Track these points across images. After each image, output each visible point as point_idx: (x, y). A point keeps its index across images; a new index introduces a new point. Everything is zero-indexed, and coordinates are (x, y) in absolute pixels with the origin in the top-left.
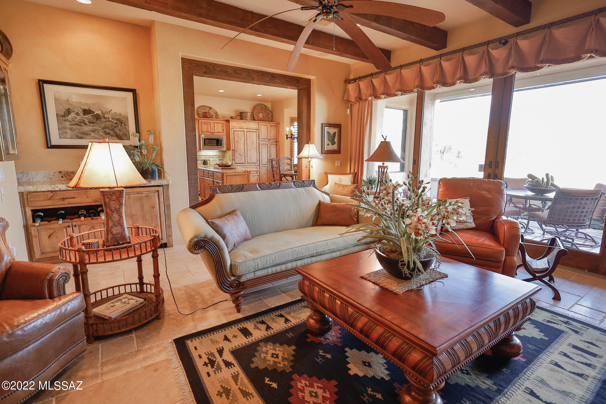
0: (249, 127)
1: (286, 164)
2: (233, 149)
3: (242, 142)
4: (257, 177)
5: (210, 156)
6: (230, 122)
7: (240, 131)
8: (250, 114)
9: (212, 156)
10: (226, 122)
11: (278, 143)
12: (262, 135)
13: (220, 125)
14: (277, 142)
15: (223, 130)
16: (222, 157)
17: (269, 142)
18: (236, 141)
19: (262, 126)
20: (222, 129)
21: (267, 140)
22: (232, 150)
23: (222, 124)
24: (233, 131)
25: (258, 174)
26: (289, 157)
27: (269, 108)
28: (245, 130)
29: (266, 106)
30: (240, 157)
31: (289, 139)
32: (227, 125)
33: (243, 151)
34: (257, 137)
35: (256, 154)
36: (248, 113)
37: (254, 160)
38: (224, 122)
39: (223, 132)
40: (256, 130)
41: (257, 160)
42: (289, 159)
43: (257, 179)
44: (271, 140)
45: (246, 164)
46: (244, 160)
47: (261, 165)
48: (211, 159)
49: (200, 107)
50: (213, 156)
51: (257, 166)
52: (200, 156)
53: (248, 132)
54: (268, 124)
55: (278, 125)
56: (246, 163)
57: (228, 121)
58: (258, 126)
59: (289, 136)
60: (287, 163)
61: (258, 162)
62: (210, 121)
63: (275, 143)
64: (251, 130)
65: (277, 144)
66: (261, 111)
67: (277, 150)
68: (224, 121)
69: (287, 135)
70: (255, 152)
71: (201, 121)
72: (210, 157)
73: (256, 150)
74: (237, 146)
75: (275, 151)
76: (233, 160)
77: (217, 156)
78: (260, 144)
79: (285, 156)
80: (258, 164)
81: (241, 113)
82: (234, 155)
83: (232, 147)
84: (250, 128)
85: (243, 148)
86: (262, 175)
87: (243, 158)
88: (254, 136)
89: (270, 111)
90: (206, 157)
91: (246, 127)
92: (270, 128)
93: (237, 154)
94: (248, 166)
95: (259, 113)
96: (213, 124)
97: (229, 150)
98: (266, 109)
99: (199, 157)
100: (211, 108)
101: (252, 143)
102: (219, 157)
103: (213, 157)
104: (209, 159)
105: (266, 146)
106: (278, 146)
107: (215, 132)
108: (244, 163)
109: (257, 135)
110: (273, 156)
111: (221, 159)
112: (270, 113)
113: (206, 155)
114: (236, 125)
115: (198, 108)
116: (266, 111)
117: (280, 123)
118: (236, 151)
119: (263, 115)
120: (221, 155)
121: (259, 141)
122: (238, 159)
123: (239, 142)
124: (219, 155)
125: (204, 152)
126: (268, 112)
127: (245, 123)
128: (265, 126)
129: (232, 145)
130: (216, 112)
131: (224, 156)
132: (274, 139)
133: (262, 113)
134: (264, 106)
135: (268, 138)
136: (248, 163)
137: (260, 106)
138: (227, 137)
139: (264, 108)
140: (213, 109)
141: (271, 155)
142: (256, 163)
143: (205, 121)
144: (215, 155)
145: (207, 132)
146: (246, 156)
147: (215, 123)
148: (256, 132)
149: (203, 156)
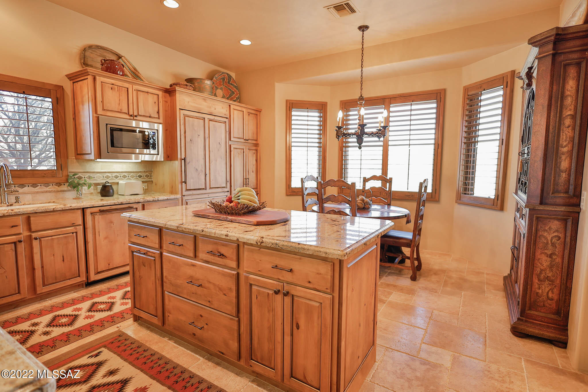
0: (212, 110)
2: (183, 156)
3: (200, 142)
5: (118, 175)
6: (176, 95)
7: (197, 118)
9: (122, 175)
10: (165, 93)
12: (236, 129)
13: (151, 99)
14: (256, 145)
15: (158, 112)
16: (147, 176)
17: (246, 144)
18: (188, 140)
19: (235, 111)
20: (157, 110)
21: (243, 140)
22: (181, 159)
23: (156, 97)
24: (182, 116)
27: (235, 82)
28: (207, 117)
29: (230, 77)
30: (195, 175)
32: (166, 102)
33: (202, 162)
34: (227, 133)
35: (225, 170)
37: (221, 180)
38: (161, 93)
39: (157, 116)
40: (225, 120)
41: (227, 182)
44: (249, 141)
45: (208, 191)
46: (204, 181)
47: (232, 192)
48: (121, 182)
49: (90, 47)
50: (125, 175)
51: (226, 193)
52: (91, 175)
53: (211, 120)
54: (244, 110)
55: (258, 113)
56: (208, 187)
57: (170, 92)
58: (228, 112)
61: (229, 185)
62: (126, 85)
63: (254, 148)
64: (216, 118)
65: (257, 150)
67: (257, 161)
68: (160, 90)
71: (103, 79)
72: (116, 177)
73: (224, 162)
74: (191, 150)
75: (255, 162)
76: (182, 182)
77: (134, 174)
78: (232, 149)
80: (228, 189)
82: (184, 171)
83: (181, 153)
84: (215, 112)
85: (203, 156)
87: (203, 177)
88: (221, 131)
89: (236, 87)
90: (108, 177)
91: (207, 111)
92: (247, 116)
93: (191, 170)
94: (210, 195)
96: (135, 92)
97: (171, 160)
99: (90, 178)
100: (120, 57)
101: (219, 146)
102: (140, 176)
104: (116, 181)
105: (241, 152)
106: (258, 154)
107: (141, 116)
108: (204, 189)
109: (227, 130)
110: (252, 172)
111: (146, 180)
112: (236, 91)
113: (106, 172)
114: (188, 102)
115: (85, 50)
116: (229, 86)
117: (262, 110)
118: (189, 162)
119: (223, 94)
120: (144, 172)
121: (230, 143)
122: (192, 180)
123: (194, 143)
124: (141, 172)
125: (100, 164)
126: (232, 88)
127: (206, 102)
128: (240, 112)
129: (181, 148)
130: (133, 69)
131: (150, 174)
132: (253, 140)
133: (221, 89)
134: (228, 77)
135: (245, 138)
136: (210, 188)
137: (222, 74)
138: (167, 130)
139: (226, 80)
140: (126, 59)
141: (248, 172)
142: (225, 187)
143: (113, 83)
144: (129, 172)
145: (120, 111)
146: (207, 172)
147: (141, 93)
148: (226, 122)
149: (98, 174)
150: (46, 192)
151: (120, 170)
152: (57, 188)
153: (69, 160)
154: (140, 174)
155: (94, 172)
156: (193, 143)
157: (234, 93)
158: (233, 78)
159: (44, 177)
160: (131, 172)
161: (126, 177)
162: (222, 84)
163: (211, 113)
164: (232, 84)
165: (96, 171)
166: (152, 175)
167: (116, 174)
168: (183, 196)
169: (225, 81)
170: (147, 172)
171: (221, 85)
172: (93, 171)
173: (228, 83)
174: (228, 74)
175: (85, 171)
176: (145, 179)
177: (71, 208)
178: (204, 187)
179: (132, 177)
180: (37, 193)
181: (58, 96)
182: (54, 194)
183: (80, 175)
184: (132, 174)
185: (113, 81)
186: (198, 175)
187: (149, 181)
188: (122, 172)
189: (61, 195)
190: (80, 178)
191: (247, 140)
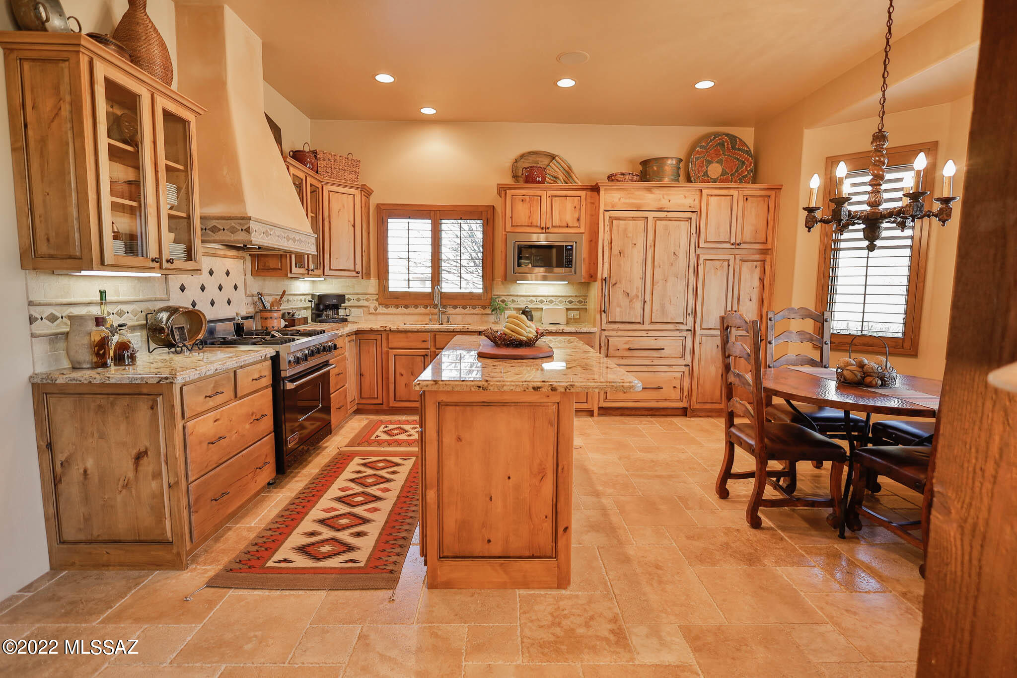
0: (664, 203)
1: (795, 338)
2: (606, 275)
3: (636, 255)
4: (683, 369)
5: (542, 299)
6: (602, 192)
7: (634, 219)
8: (674, 162)
9: (546, 299)
10: (589, 193)
11: (768, 258)
12: (712, 230)
13: (569, 204)
14: (765, 252)
15: (578, 220)
16: (580, 302)
17: (737, 252)
18: (615, 251)
19: (712, 199)
20: (577, 215)
21: (729, 246)
22: (603, 281)
23: (576, 200)
24: (607, 219)
25: (688, 361)
26: (811, 307)
27: (745, 144)
28: (651, 215)
29: (733, 138)
30: (624, 302)
31: (818, 227)
32: (590, 203)
33: (638, 283)
34: (693, 237)
35: (683, 296)
36: (669, 162)
37: (675, 312)
38: (583, 194)
39: (577, 224)
40: (688, 215)
41: (687, 314)
42: (810, 315)
43: (682, 379)
44: (742, 246)
45: (647, 326)
46: (640, 311)
47: (699, 332)
48: (545, 308)
49: (523, 155)
50: (551, 299)
51: (685, 334)
52: (515, 299)
53: (660, 219)
54: (735, 193)
55: (773, 193)
56: (647, 320)
57: (595, 189)
58: (697, 202)
59: (818, 215)
60: (801, 333)
61: (690, 319)
62: (539, 192)
63: (757, 257)
64: (670, 215)
65: (765, 261)
66: (718, 155)
67: (762, 280)
68: (583, 189)
69: (811, 210)
70: (681, 287)
71: (514, 192)
72: (542, 302)
73: (684, 282)
74: (619, 265)
75: (756, 283)
76: (601, 311)
77: (563, 299)
78: (701, 261)
79: (796, 305)
80: (689, 326)
81: (645, 163)
82: (605, 297)
83: (603, 271)
84: (669, 207)
85: (637, 271)
86: (702, 363)
87: (638, 305)
88: (681, 234)
89: (748, 152)
90: (532, 302)
91: (654, 206)
92: (741, 203)
93: (617, 296)
94: (651, 333)
95: (709, 162)
96: (550, 199)
97: (594, 281)
98: (733, 148)
99: (513, 301)
100: (553, 157)
101: (673, 257)
102: (571, 302)
103: (551, 302)
104: (540, 306)
105: (722, 266)
106: (768, 268)
107: (555, 227)
108: (639, 323)
109: (693, 231)
110: (747, 300)
111: (578, 307)
112: (747, 160)
113: (530, 296)
114: (620, 199)
115: (516, 161)
116: (735, 154)
117: (782, 186)
118: (615, 284)
119: (723, 169)
120: (576, 296)
121: (699, 251)
122: (618, 310)
123: (626, 256)
124: (571, 296)
125: (525, 286)
126: (740, 155)
127: (654, 194)
128: (723, 198)
129: (603, 264)
130: (567, 168)
131: (584, 299)
132: (755, 243)
133: (719, 162)
134: (730, 139)
135: (733, 241)
136: (652, 322)
137: (715, 138)
138: (591, 241)
139: (728, 144)
140: (560, 159)
141: (739, 299)
142: (682, 323)
143: (524, 194)
144: (556, 296)
145: (530, 224)
146: (648, 298)
147: (558, 199)
148: (691, 218)
149: (522, 298)
150: (473, 314)
151: (546, 294)
152: (481, 311)
153: (495, 282)
154: (570, 299)
155: (517, 296)
156: (624, 257)
157: (745, 164)
158: (739, 139)
159: (471, 299)
160: (559, 296)
161: (544, 302)
162: (721, 153)
163: (661, 208)
164: (739, 150)
165: (519, 294)
166: (587, 300)
167: (541, 298)
168: (602, 330)
169: (726, 146)
170: (579, 296)
171: (720, 155)
172: (516, 294)
173: (733, 149)
174: (728, 135)
175: (509, 294)
176: (577, 305)
177: (468, 330)
178: (639, 320)
179: (561, 302)
180: (466, 314)
181: (489, 216)
182: (479, 317)
183: (503, 298)
184: (560, 299)
185: (524, 192)
186: (630, 302)
187: (582, 309)
188: (548, 296)
189: (485, 318)
190: (503, 301)
191: (738, 245)
